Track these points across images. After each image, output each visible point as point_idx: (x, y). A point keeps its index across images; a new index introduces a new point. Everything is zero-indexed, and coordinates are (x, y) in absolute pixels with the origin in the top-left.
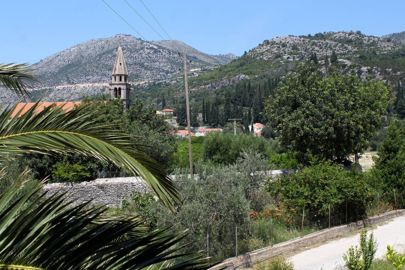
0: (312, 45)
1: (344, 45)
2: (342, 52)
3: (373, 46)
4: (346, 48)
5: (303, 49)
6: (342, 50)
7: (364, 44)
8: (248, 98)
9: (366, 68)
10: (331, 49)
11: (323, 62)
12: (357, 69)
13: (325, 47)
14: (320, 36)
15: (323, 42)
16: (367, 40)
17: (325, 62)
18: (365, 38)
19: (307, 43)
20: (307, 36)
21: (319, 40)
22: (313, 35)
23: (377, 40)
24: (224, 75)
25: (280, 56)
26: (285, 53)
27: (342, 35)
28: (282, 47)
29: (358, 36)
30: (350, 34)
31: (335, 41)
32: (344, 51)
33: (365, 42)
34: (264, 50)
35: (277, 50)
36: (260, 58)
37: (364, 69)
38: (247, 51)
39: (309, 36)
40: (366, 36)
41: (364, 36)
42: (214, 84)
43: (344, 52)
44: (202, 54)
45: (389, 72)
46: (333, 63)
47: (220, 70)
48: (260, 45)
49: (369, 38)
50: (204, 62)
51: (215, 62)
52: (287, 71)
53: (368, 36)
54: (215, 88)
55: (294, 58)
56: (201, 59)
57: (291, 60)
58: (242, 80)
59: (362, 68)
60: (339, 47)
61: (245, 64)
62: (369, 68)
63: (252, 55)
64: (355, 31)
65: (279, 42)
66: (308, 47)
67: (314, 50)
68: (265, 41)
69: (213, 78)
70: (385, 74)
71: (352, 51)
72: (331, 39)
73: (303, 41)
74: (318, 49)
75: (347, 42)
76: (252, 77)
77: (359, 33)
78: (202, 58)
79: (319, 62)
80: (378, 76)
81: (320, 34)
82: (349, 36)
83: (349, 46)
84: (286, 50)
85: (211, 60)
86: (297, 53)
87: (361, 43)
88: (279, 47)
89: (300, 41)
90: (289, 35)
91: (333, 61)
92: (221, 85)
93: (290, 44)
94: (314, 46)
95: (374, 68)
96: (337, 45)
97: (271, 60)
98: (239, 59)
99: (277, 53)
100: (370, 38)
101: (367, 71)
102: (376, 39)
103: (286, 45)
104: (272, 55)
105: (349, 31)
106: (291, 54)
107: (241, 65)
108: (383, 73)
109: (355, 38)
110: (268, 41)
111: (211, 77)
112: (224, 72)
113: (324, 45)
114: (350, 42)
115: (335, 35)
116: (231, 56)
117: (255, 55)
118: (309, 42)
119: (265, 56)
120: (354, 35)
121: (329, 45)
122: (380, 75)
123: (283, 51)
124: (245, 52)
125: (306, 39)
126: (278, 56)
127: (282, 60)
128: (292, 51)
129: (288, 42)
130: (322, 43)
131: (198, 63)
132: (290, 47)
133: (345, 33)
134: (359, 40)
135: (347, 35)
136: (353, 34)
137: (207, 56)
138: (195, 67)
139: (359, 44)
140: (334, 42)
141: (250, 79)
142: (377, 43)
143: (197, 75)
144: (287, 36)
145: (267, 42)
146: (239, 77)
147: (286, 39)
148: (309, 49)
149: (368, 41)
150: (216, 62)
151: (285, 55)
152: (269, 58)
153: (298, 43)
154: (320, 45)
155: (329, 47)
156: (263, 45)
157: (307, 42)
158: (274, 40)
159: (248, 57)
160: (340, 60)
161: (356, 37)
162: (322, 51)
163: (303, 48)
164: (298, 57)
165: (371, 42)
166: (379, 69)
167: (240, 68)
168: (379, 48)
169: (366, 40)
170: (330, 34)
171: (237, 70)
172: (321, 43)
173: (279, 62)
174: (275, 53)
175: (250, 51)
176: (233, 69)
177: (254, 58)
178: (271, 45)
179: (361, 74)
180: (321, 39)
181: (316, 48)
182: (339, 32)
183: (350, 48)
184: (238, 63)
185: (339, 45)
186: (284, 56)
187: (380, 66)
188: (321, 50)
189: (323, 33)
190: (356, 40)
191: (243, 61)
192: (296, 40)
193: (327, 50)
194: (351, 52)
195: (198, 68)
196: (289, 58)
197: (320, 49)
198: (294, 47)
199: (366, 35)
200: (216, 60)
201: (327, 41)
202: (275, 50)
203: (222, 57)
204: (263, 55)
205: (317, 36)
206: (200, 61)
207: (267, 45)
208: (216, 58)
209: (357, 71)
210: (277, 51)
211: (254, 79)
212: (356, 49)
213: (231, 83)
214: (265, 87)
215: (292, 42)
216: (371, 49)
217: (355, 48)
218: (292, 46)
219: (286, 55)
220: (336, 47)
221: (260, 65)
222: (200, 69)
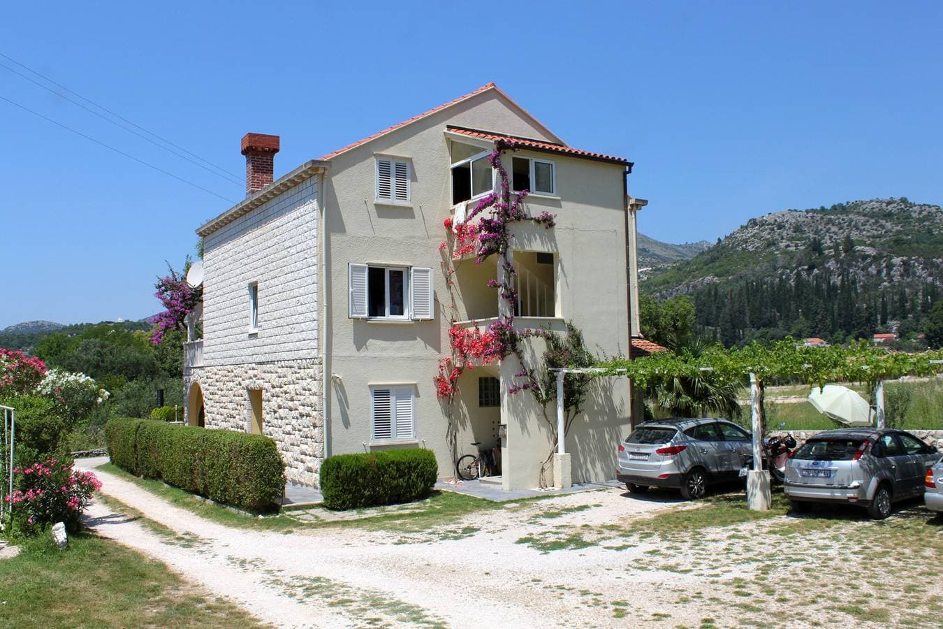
0: (827, 224)
1: (878, 222)
2: (875, 233)
3: (928, 220)
4: (883, 227)
5: (812, 231)
6: (876, 230)
7: (912, 218)
8: (715, 312)
9: (900, 259)
10: (857, 229)
11: (831, 252)
12: (884, 262)
13: (848, 226)
14: (840, 209)
15: (845, 217)
16: (918, 212)
17: (835, 251)
18: (915, 208)
19: (817, 221)
20: (819, 209)
21: (839, 215)
22: (828, 207)
23: (935, 210)
24: (685, 277)
25: (774, 244)
26: (782, 238)
27: (876, 205)
28: (778, 229)
29: (903, 206)
30: (888, 204)
31: (865, 215)
32: (879, 230)
33: (914, 215)
34: (749, 235)
35: (769, 234)
36: (743, 248)
37: (897, 260)
38: (722, 238)
39: (823, 209)
40: (915, 206)
41: (912, 205)
42: (665, 292)
43: (880, 232)
44: (656, 243)
45: (937, 264)
46: (849, 252)
47: (679, 269)
48: (742, 227)
49: (921, 208)
50: (658, 256)
51: (677, 256)
52: (775, 269)
53: (919, 205)
54: (666, 298)
55: (796, 246)
56: (656, 253)
57: (792, 249)
58: (707, 284)
59: (893, 260)
60: (870, 225)
61: (718, 258)
62: (905, 258)
63: (729, 244)
64: (897, 198)
65: (772, 221)
66: (820, 227)
67: (830, 231)
68: (750, 220)
69: (668, 283)
70: (932, 268)
71: (893, 230)
72: (858, 213)
73: (812, 217)
74: (837, 230)
75: (885, 216)
76: (724, 279)
77: (904, 200)
78: (658, 251)
79: (826, 252)
80: (919, 271)
81: (841, 205)
82: (887, 206)
83: (887, 222)
84: (784, 234)
85: (672, 253)
86: (803, 238)
87: (909, 217)
88: (773, 230)
89: (807, 217)
90: (789, 210)
91: (847, 251)
92: (675, 293)
93: (791, 224)
94: (830, 226)
95: (913, 258)
96: (868, 221)
97: (759, 250)
98: (710, 250)
99: (769, 238)
100: (923, 208)
101: (902, 263)
102: (933, 210)
103: (784, 226)
104: (762, 242)
105: (887, 198)
106: (791, 239)
107: (713, 260)
108: (928, 267)
109: (898, 209)
110: (754, 220)
111: (664, 281)
112: (685, 271)
113: (845, 222)
114: (888, 216)
115: (865, 206)
116: (705, 245)
117: (733, 243)
118: (822, 218)
119: (751, 244)
120: (895, 205)
121: (853, 223)
122: (923, 269)
123: (779, 235)
124: (719, 240)
125: (817, 214)
126: (771, 244)
127: (777, 250)
128: (794, 235)
129: (787, 221)
130: (843, 220)
131: (648, 259)
132: (790, 228)
133: (881, 202)
134: (904, 212)
135: (884, 205)
136: (894, 202)
137: (666, 246)
138: (642, 265)
139: (905, 219)
140: (863, 218)
141: (720, 283)
142: (934, 215)
143: (645, 278)
144: (785, 210)
145: (753, 223)
146: (703, 280)
147: (783, 215)
148: (821, 230)
149: (920, 213)
150: (680, 256)
151: (782, 242)
152: (757, 248)
153: (804, 222)
154: (840, 223)
155: (854, 226)
156: (746, 227)
157: (818, 218)
158: (764, 218)
159: (723, 248)
160: (859, 248)
161: (900, 207)
162: (843, 233)
163: (811, 229)
164: (804, 244)
165: (925, 216)
166: (921, 259)
167: (711, 265)
168: (937, 223)
169: (915, 212)
170: (856, 205)
171: (706, 268)
172: (840, 220)
173: (772, 253)
174: (767, 239)
175: (726, 237)
176: (699, 266)
177: (732, 248)
178: (760, 227)
179: (891, 269)
180: (841, 214)
181: (834, 229)
182: (871, 201)
183: (888, 225)
184: (706, 257)
185: (870, 222)
186: (781, 244)
187: (922, 256)
188: (841, 231)
189: (845, 204)
190: (899, 213)
191: (715, 254)
192: (800, 216)
193: (851, 230)
194: (891, 232)
195: (647, 266)
196: (788, 246)
197: (839, 230)
198: (798, 229)
199: (917, 203)
200: (680, 253)
201: (851, 216)
202: (765, 235)
203: (690, 248)
204: (747, 243)
205: (836, 209)
206: (653, 255)
207: (753, 227)
208: (681, 249)
209: (884, 265)
210: (769, 236)
211: (725, 283)
212: (899, 228)
213: (691, 290)
214: (740, 294)
215: (794, 221)
216: (925, 225)
217: (897, 226)
218: (794, 227)
219: (784, 241)
220: (865, 225)
221: (742, 259)
222: (650, 269)
